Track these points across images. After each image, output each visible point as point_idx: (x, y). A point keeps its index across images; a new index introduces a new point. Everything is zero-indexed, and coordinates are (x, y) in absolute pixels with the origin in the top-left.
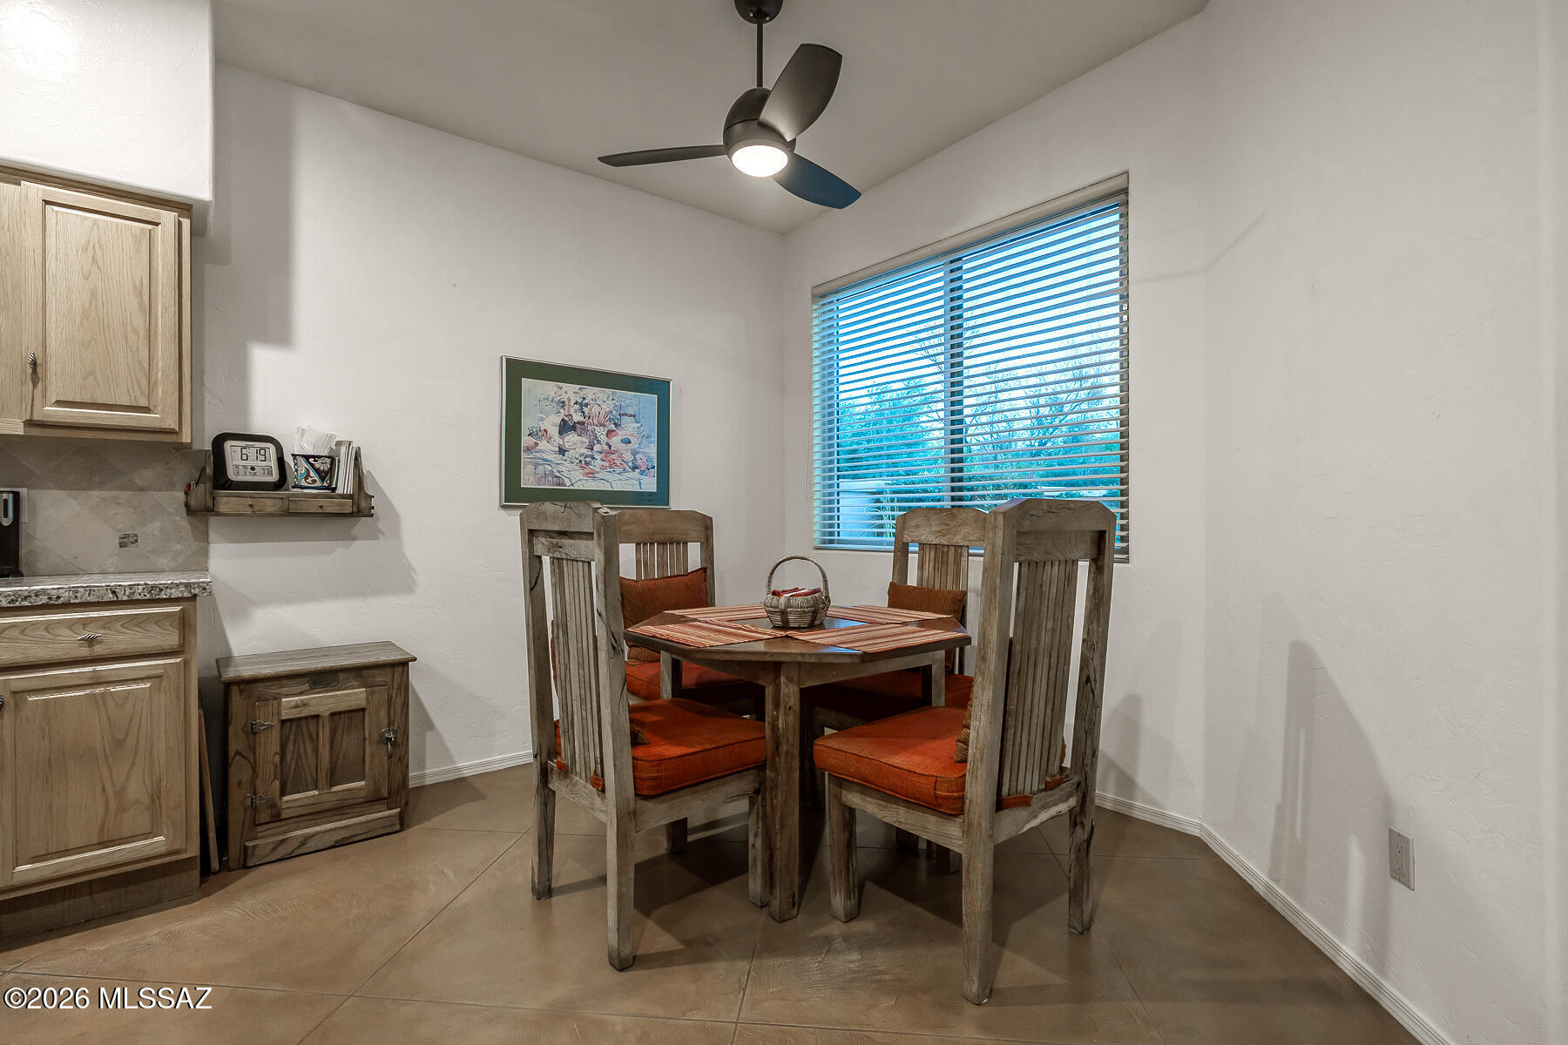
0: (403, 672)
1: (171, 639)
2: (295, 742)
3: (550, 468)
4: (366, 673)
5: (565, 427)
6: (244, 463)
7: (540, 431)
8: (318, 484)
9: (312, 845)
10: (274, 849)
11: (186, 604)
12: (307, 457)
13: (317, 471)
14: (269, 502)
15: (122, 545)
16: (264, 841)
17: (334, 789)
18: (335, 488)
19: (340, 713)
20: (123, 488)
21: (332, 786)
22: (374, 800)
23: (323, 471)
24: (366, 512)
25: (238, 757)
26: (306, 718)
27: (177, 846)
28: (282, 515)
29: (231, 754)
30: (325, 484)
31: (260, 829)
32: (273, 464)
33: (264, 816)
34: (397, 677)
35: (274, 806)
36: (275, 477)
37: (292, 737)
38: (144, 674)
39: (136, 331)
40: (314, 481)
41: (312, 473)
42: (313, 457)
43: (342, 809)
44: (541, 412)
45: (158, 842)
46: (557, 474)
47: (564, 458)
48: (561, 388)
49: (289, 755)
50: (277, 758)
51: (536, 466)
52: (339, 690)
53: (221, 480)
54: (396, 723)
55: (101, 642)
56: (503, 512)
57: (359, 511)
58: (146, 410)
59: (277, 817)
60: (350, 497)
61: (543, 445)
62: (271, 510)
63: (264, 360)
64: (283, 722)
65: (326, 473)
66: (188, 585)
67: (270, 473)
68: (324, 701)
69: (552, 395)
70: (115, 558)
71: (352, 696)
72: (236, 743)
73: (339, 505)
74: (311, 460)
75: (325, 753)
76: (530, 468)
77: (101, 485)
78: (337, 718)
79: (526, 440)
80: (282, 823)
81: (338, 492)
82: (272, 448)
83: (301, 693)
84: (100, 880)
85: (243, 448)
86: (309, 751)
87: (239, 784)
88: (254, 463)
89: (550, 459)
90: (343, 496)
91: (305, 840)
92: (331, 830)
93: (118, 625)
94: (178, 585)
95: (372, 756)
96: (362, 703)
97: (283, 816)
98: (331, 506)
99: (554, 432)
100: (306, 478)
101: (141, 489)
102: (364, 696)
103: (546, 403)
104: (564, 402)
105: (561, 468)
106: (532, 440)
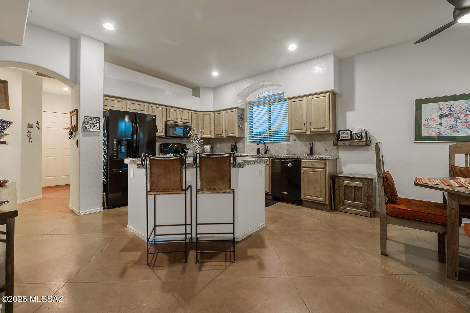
0: (371, 181)
1: (323, 166)
2: (347, 190)
3: (435, 130)
4: (362, 179)
5: (441, 116)
6: (343, 135)
7: (430, 119)
8: (358, 139)
9: (350, 212)
10: (343, 210)
11: (326, 161)
12: (355, 133)
13: (357, 136)
14: (347, 143)
15: (326, 151)
16: (341, 207)
17: (355, 202)
18: (362, 139)
19: (356, 187)
20: (326, 141)
21: (355, 201)
22: (364, 208)
23: (359, 136)
24: (369, 145)
25: (337, 190)
26: (350, 186)
27: (324, 201)
28: (350, 145)
29: (336, 189)
30: (360, 139)
31: (341, 205)
32: (349, 135)
33: (341, 202)
34: (370, 182)
35: (343, 201)
36: (350, 138)
37: (347, 189)
38: (319, 171)
39: (323, 115)
40: (357, 138)
41: (356, 137)
42: (356, 133)
43: (356, 207)
44: (431, 113)
45: (321, 199)
46: (438, 132)
47: (442, 126)
48: (440, 104)
49: (346, 193)
50: (344, 192)
51: (428, 130)
52: (356, 182)
53: (338, 139)
54: (370, 193)
55: (314, 165)
56: (415, 144)
57: (367, 144)
58: (325, 128)
59: (343, 204)
60: (365, 141)
61: (432, 123)
62: (348, 144)
63: (349, 114)
64: (345, 186)
65: (360, 136)
66: (325, 157)
67: (349, 137)
68: (353, 183)
69: (436, 107)
70: (325, 153)
71: (359, 184)
72: (337, 187)
73: (362, 143)
74: (356, 134)
75: (353, 194)
76: (426, 131)
77: (323, 141)
78: (356, 188)
79: (423, 122)
80: (344, 205)
81: (363, 140)
82: (349, 132)
83: (348, 181)
84: (314, 202)
85: (343, 132)
86: (350, 193)
87: (337, 195)
88: (345, 135)
89: (435, 127)
90: (363, 141)
91: (349, 210)
92: (355, 210)
93: (316, 163)
94: (324, 157)
95: (364, 198)
96: (361, 186)
97: (345, 204)
98: (360, 143)
99: (437, 118)
100: (355, 138)
101: (329, 141)
102: (361, 184)
103: (433, 110)
104: (441, 108)
105: (440, 130)
106: (426, 122)
